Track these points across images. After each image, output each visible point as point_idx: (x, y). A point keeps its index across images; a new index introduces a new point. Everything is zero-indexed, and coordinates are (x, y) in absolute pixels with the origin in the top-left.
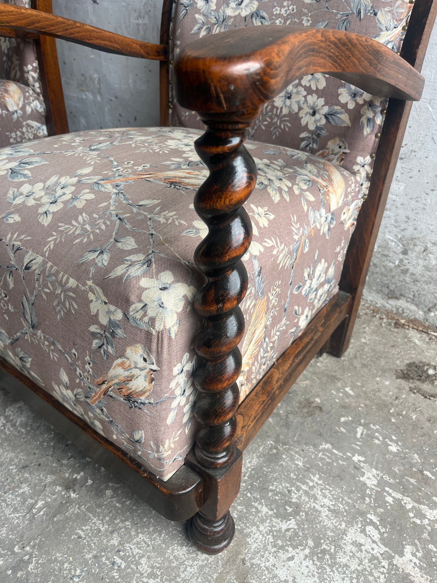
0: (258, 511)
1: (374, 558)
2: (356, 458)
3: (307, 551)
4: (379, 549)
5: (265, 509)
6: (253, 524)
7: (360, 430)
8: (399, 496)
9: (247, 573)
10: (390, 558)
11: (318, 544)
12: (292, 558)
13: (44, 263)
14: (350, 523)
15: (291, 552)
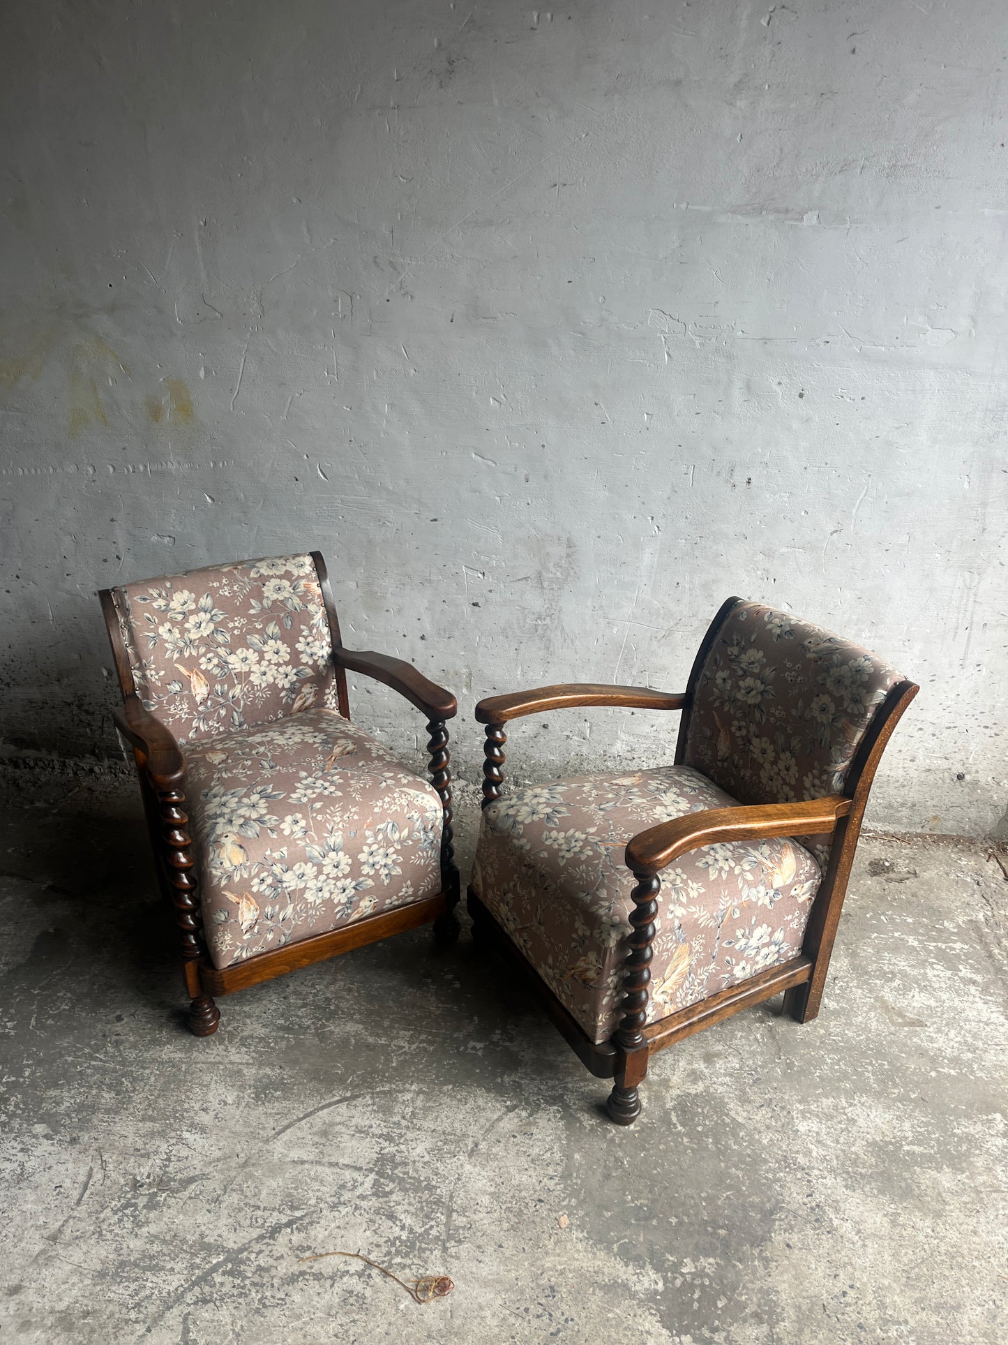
0: (876, 984)
1: (949, 979)
2: (896, 934)
3: (917, 990)
4: (949, 973)
5: (878, 982)
6: (880, 991)
7: (883, 917)
8: (935, 944)
9: (900, 1012)
10: (957, 975)
11: (919, 985)
12: (913, 996)
13: (556, 890)
14: (924, 967)
15: (911, 994)
